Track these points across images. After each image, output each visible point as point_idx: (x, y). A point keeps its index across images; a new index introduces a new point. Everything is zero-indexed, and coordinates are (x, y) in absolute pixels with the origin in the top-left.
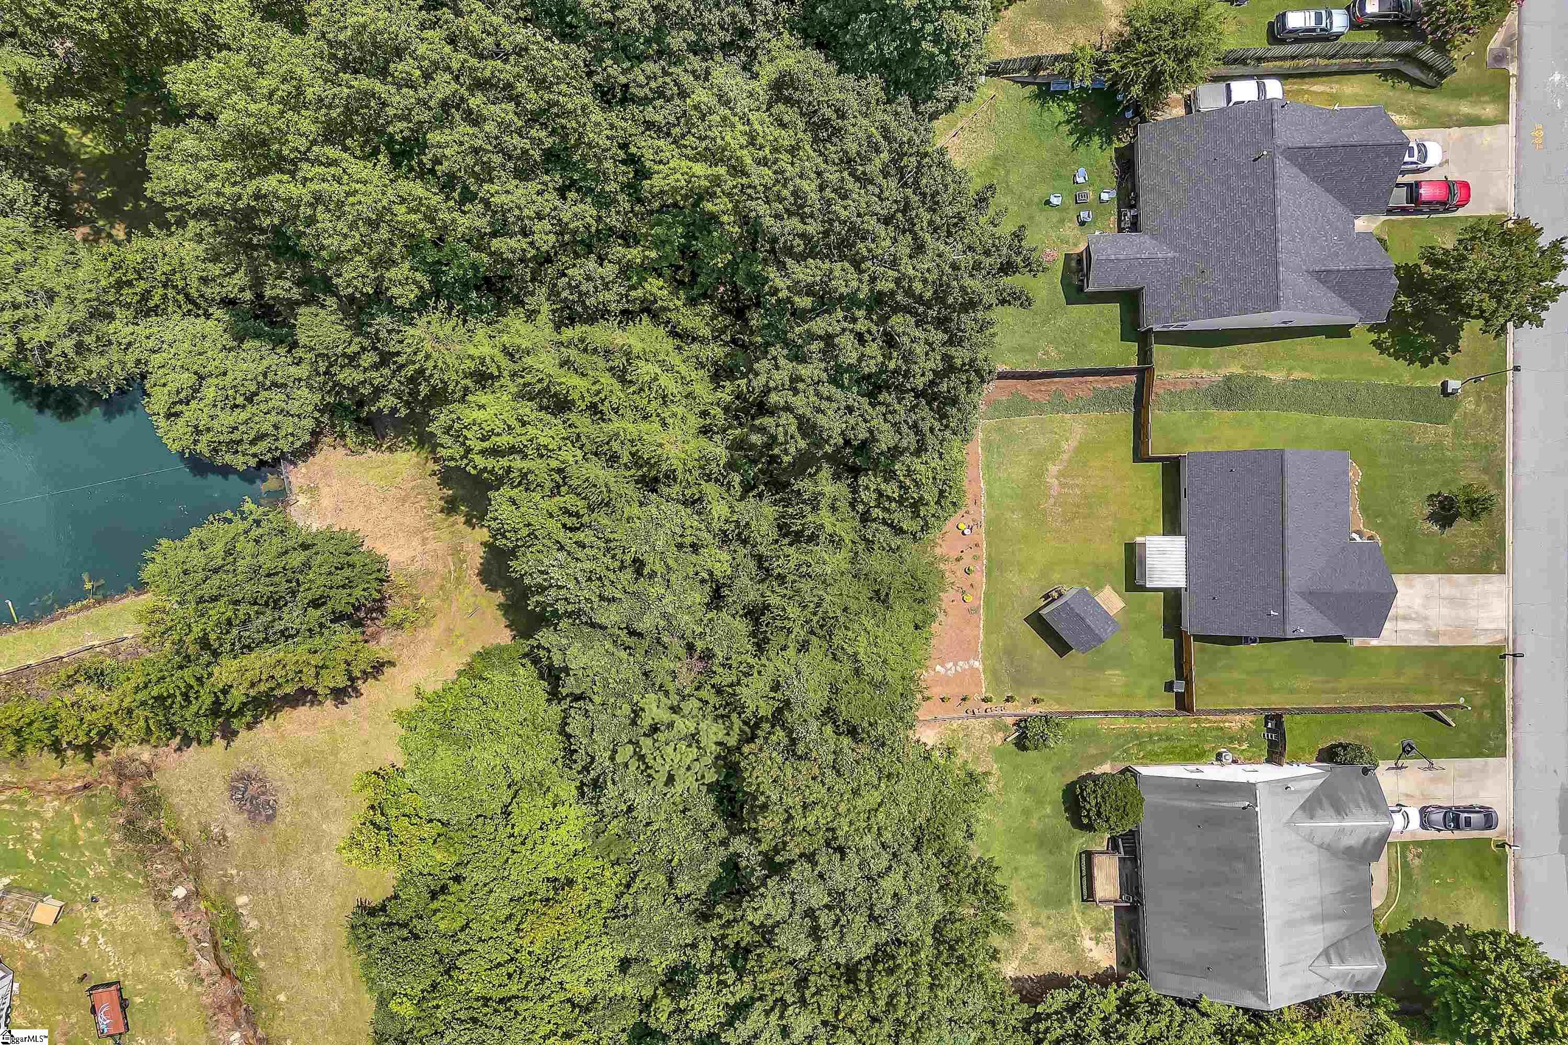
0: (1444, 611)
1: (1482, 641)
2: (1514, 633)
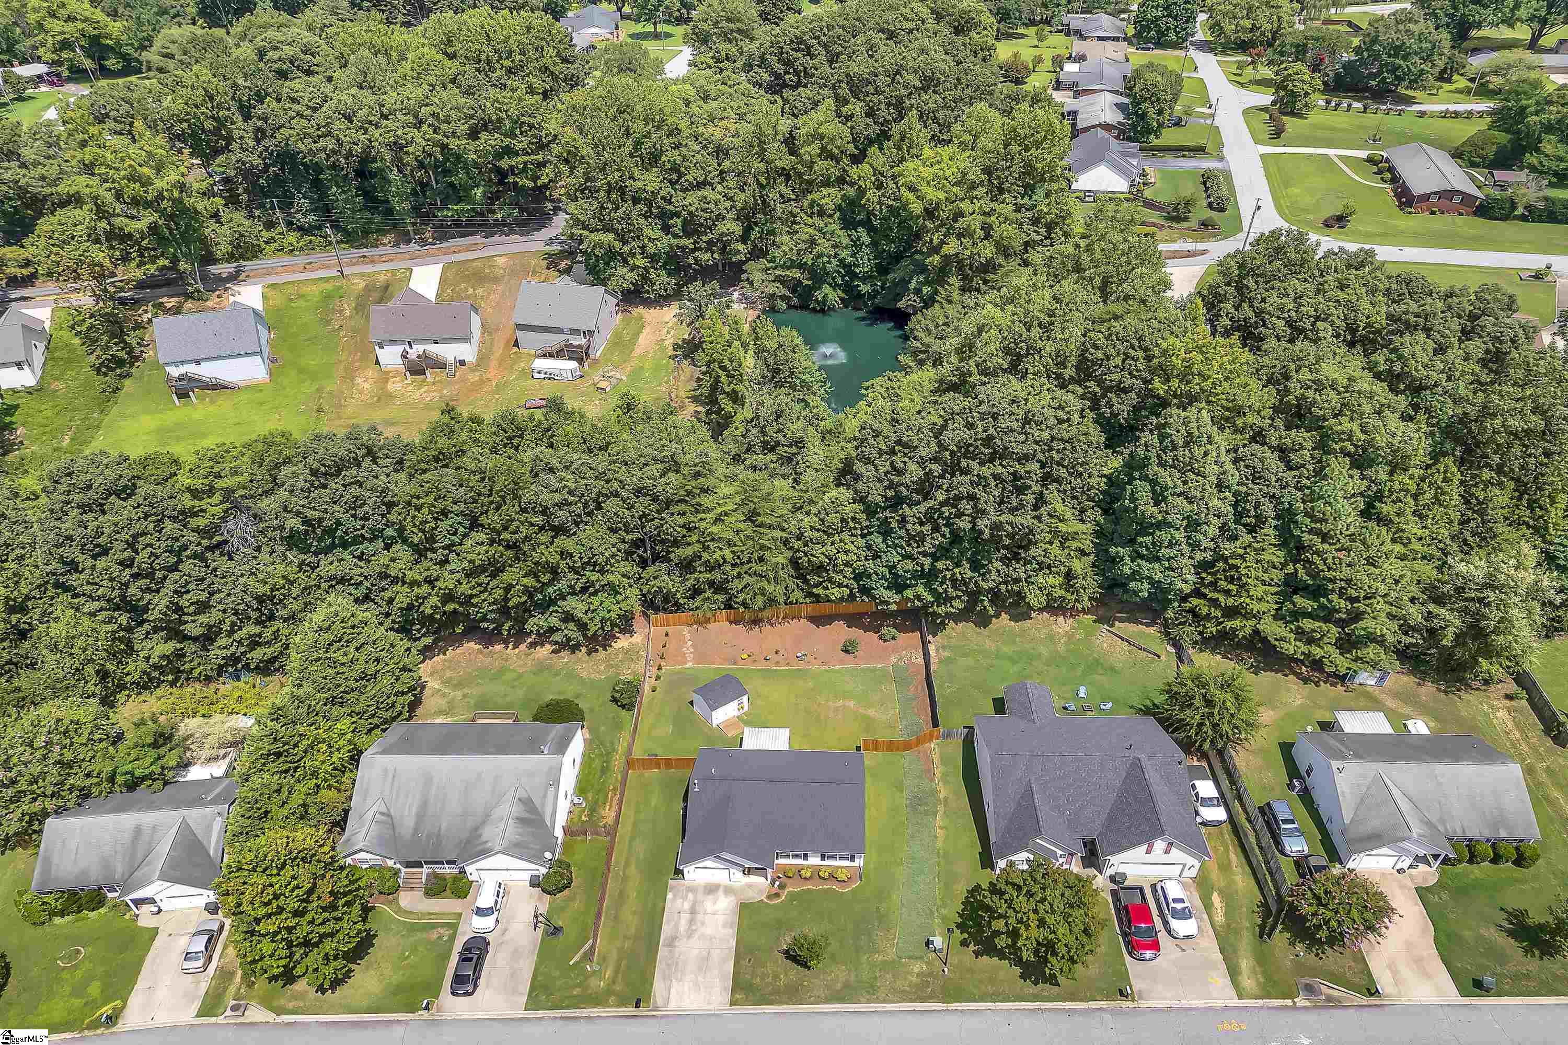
0: (695, 952)
1: (658, 986)
2: (663, 1016)
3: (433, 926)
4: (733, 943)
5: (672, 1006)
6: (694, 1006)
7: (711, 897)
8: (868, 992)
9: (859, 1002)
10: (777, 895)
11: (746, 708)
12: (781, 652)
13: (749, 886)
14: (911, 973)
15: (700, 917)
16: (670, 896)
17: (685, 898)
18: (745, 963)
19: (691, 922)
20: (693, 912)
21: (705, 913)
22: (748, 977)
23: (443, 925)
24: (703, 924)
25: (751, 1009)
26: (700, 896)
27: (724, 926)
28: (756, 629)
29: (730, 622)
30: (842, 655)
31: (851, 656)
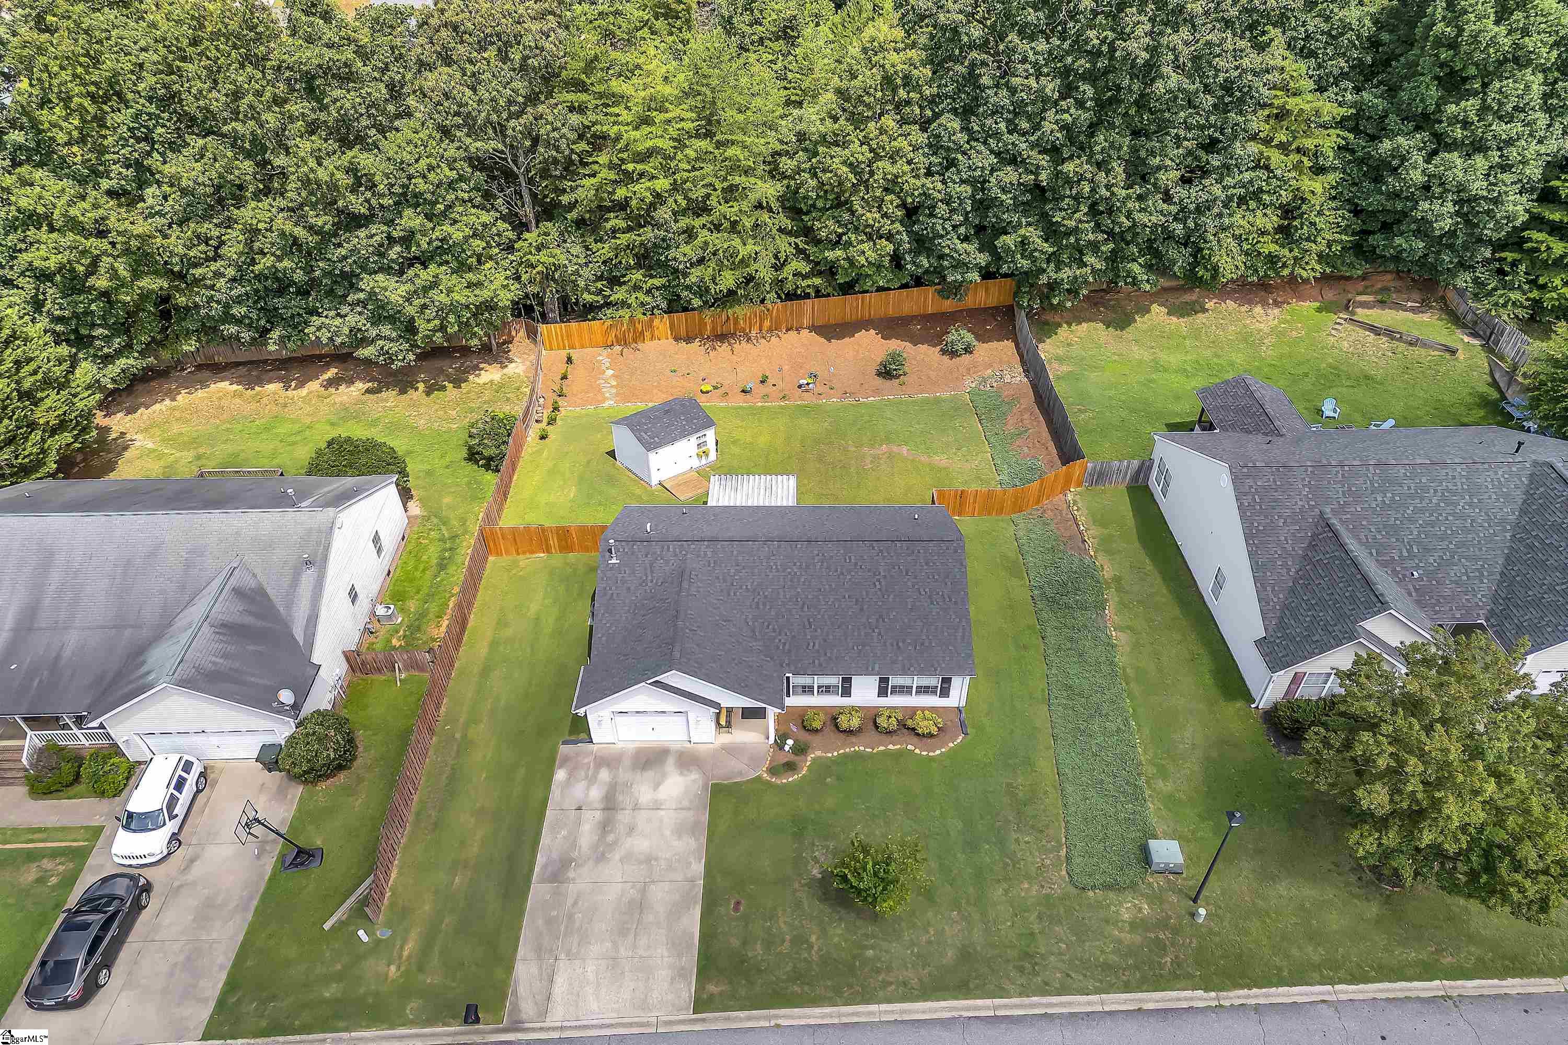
3: (31, 856)
4: (698, 868)
5: (558, 1015)
6: (610, 1017)
7: (650, 774)
8: (1021, 970)
9: (1001, 992)
10: (790, 767)
11: (713, 456)
12: (771, 381)
13: (731, 750)
14: (1114, 921)
15: (623, 817)
16: (560, 775)
17: (592, 780)
18: (725, 910)
19: (605, 827)
20: (610, 805)
21: (636, 808)
22: (735, 943)
23: (54, 854)
24: (631, 830)
25: (742, 1019)
26: (624, 775)
27: (679, 831)
28: (723, 349)
29: (677, 339)
30: (879, 381)
31: (896, 382)
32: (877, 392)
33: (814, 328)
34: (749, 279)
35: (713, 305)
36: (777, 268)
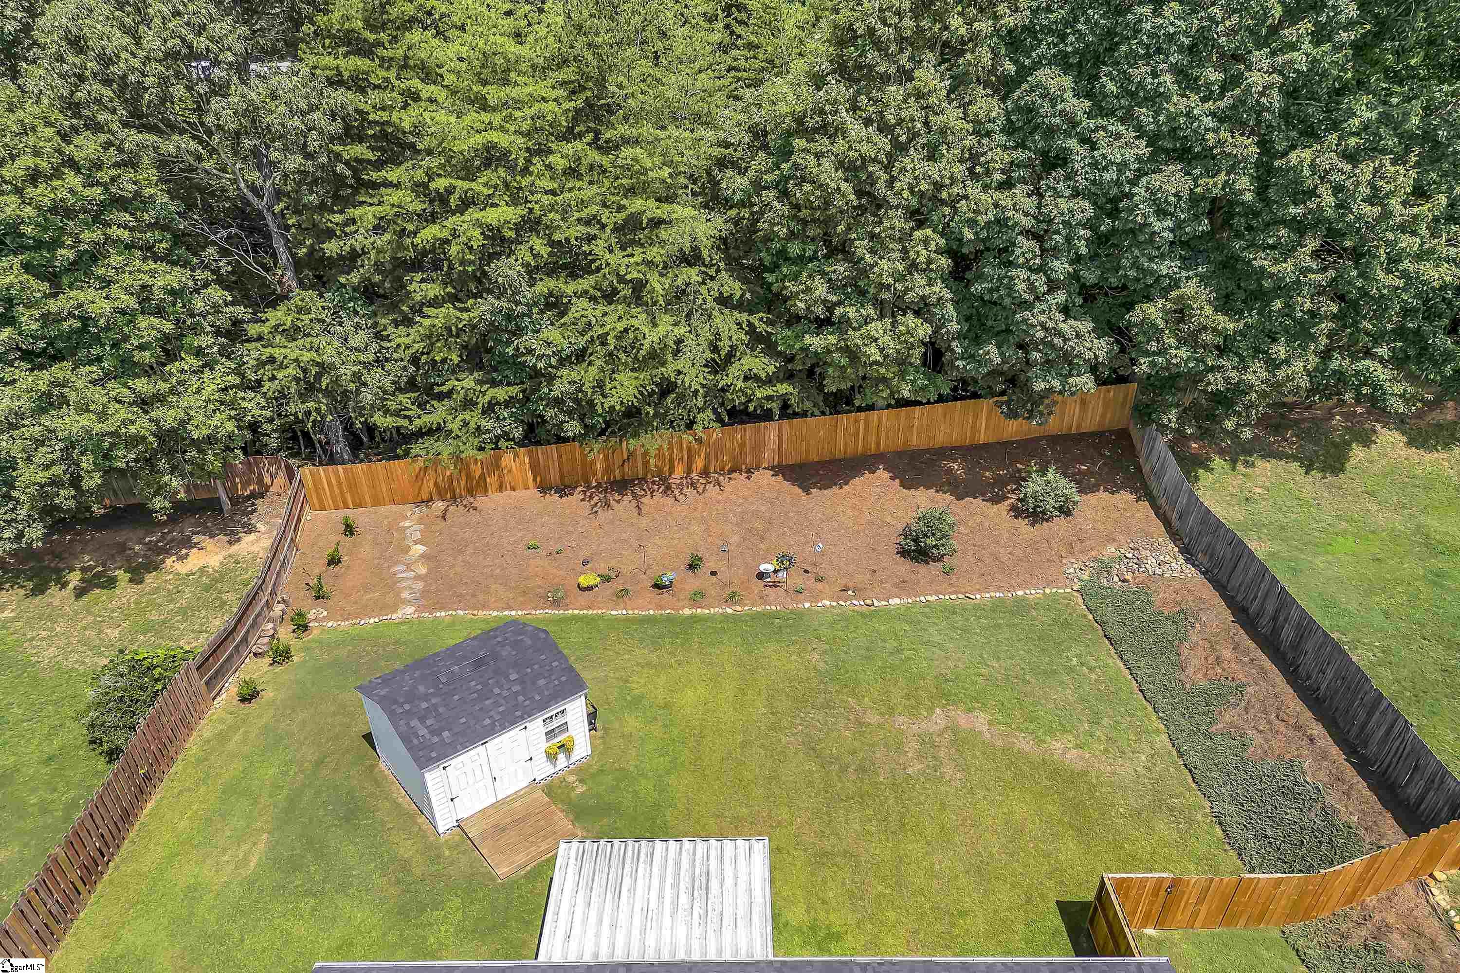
11: (582, 748)
12: (710, 564)
28: (624, 505)
29: (544, 489)
30: (904, 567)
31: (934, 568)
32: (903, 586)
33: (783, 470)
34: (666, 388)
35: (602, 432)
36: (717, 367)
